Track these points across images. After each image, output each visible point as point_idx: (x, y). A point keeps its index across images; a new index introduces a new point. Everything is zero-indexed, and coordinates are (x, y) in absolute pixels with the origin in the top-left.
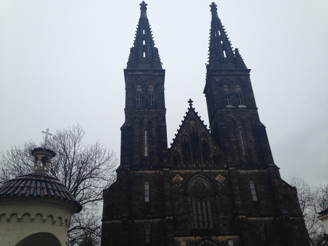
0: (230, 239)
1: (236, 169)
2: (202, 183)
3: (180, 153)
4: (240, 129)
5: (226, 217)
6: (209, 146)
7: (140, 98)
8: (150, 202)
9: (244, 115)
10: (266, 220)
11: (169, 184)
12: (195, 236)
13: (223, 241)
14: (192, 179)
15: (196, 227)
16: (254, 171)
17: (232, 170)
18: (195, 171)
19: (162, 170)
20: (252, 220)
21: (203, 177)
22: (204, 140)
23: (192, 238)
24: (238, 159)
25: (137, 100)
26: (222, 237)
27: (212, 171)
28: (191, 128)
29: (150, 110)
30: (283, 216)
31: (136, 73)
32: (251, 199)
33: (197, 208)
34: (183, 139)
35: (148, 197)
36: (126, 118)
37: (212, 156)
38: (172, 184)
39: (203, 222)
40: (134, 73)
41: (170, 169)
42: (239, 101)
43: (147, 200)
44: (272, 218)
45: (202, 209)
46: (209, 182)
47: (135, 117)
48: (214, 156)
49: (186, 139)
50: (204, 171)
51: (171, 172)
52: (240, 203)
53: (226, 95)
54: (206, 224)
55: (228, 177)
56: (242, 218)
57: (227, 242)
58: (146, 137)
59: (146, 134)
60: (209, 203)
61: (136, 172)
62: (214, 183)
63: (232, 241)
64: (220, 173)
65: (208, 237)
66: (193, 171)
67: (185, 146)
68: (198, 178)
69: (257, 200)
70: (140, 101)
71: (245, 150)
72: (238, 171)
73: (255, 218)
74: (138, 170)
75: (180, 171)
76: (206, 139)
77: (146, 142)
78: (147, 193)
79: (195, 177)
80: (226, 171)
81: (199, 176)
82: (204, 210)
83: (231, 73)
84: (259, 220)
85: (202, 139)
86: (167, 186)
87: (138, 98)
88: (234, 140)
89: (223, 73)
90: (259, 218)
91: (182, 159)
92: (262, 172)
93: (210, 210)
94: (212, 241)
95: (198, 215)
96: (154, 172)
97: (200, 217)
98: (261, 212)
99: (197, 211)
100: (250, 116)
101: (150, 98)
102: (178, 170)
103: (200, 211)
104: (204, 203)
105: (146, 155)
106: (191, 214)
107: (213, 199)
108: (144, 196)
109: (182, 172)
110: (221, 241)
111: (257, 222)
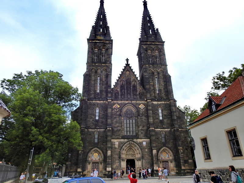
0: (144, 141)
1: (151, 101)
2: (131, 109)
3: (119, 91)
4: (156, 78)
5: (143, 128)
6: (137, 87)
7: (96, 57)
8: (99, 120)
9: (159, 69)
10: (166, 131)
11: (110, 109)
12: (124, 139)
13: (140, 142)
14: (125, 107)
15: (125, 134)
16: (161, 102)
17: (149, 102)
18: (127, 102)
19: (107, 101)
20: (158, 131)
21: (131, 106)
22: (134, 84)
23: (122, 140)
24: (153, 95)
25: (94, 58)
26: (140, 140)
27: (137, 102)
28: (127, 76)
29: (102, 65)
30: (176, 128)
31: (94, 41)
32: (158, 118)
33: (127, 123)
34: (121, 83)
35: (98, 117)
36: (87, 69)
37: (138, 93)
38: (112, 109)
39: (130, 132)
40: (93, 41)
41: (112, 101)
42: (157, 60)
43: (97, 118)
44: (170, 129)
45: (130, 124)
46: (135, 109)
47: (93, 69)
48: (139, 94)
49: (123, 83)
50: (133, 102)
51: (112, 102)
52: (152, 120)
53: (149, 56)
54: (131, 132)
55: (147, 106)
56: (152, 129)
57: (142, 142)
58: (99, 80)
59: (99, 79)
60: (134, 121)
61: (91, 102)
62: (138, 109)
63: (145, 142)
64: (142, 103)
65: (132, 140)
66: (126, 102)
67: (122, 87)
68: (129, 106)
69: (162, 119)
70: (96, 59)
71: (158, 90)
72: (153, 102)
73: (160, 129)
74: (92, 101)
75: (118, 102)
76: (135, 83)
77: (99, 84)
78: (97, 114)
79: (127, 106)
80: (145, 102)
81: (129, 105)
82: (131, 125)
83: (153, 43)
84: (162, 131)
85: (133, 83)
86: (109, 110)
87: (95, 57)
88: (152, 84)
89: (148, 43)
90: (162, 130)
91: (120, 95)
92: (166, 103)
93: (134, 125)
94: (134, 142)
95: (127, 128)
96: (102, 102)
97: (128, 129)
98: (164, 126)
99: (127, 125)
100: (162, 70)
101: (103, 57)
102: (117, 101)
103: (128, 125)
104: (131, 121)
105: (98, 92)
106: (123, 127)
107: (137, 119)
108: (95, 116)
109: (120, 102)
110: (139, 142)
111: (161, 132)
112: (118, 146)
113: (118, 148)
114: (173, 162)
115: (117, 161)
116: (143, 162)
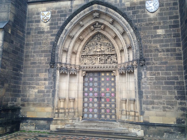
23: (66, 3)
112: (51, 24)
113: (48, 32)
115: (42, 76)
116: (143, 80)
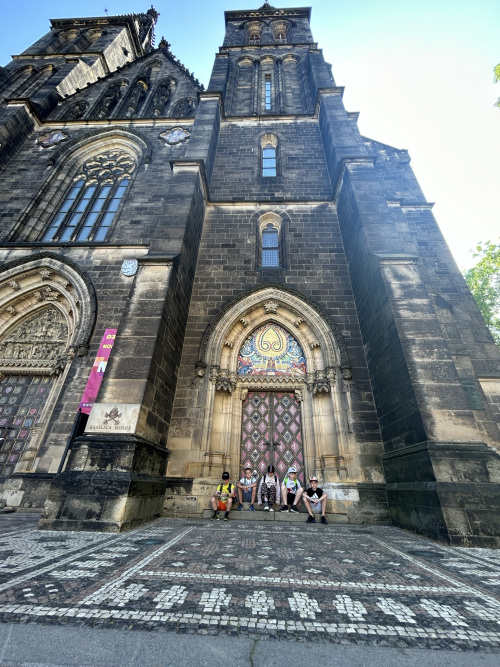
0: (130, 259)
2: (124, 153)
3: (92, 103)
9: (281, 54)
10: (290, 211)
13: (104, 262)
14: (94, 141)
16: (279, 121)
18: (113, 125)
20: (242, 212)
26: (111, 250)
27: (158, 124)
33: (78, 200)
38: (28, 147)
39: (79, 228)
41: (33, 113)
44: (314, 205)
45: (94, 200)
46: (140, 144)
54: (86, 230)
56: (183, 172)
57: (119, 264)
60: (122, 190)
62: (153, 144)
65: (59, 252)
66: (105, 124)
69: (275, 175)
75: (68, 125)
79: (105, 137)
81: (116, 136)
82: (100, 203)
83: (269, 16)
84: (263, 212)
88: (247, 87)
89: (250, 17)
90: (265, 207)
92: (305, 123)
93: (115, 203)
95: (71, 214)
97: (76, 218)
98: (276, 195)
99: (75, 206)
100: (297, 54)
102: (66, 123)
103: (83, 205)
104: (106, 190)
107: (134, 175)
109: (76, 126)
110: (97, 262)
111: (257, 216)
114: (334, 389)
116: (72, 383)
